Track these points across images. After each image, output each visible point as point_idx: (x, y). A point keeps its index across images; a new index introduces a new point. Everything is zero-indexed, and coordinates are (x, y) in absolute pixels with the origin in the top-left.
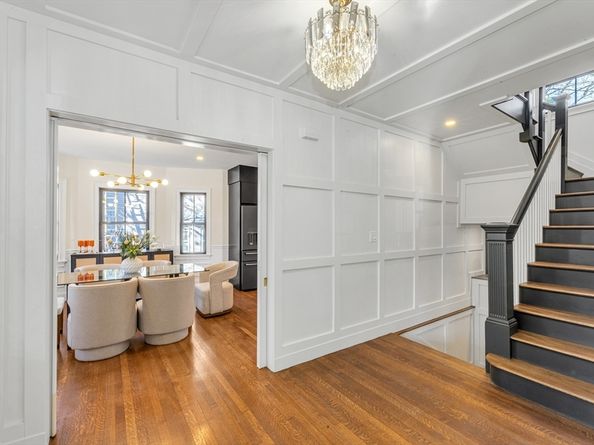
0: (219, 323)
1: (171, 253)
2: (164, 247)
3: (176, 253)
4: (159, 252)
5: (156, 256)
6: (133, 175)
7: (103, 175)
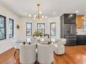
0: (60, 58)
1: (48, 35)
2: (47, 34)
3: (50, 35)
4: (46, 35)
5: (46, 36)
6: (39, 16)
7: (32, 16)
